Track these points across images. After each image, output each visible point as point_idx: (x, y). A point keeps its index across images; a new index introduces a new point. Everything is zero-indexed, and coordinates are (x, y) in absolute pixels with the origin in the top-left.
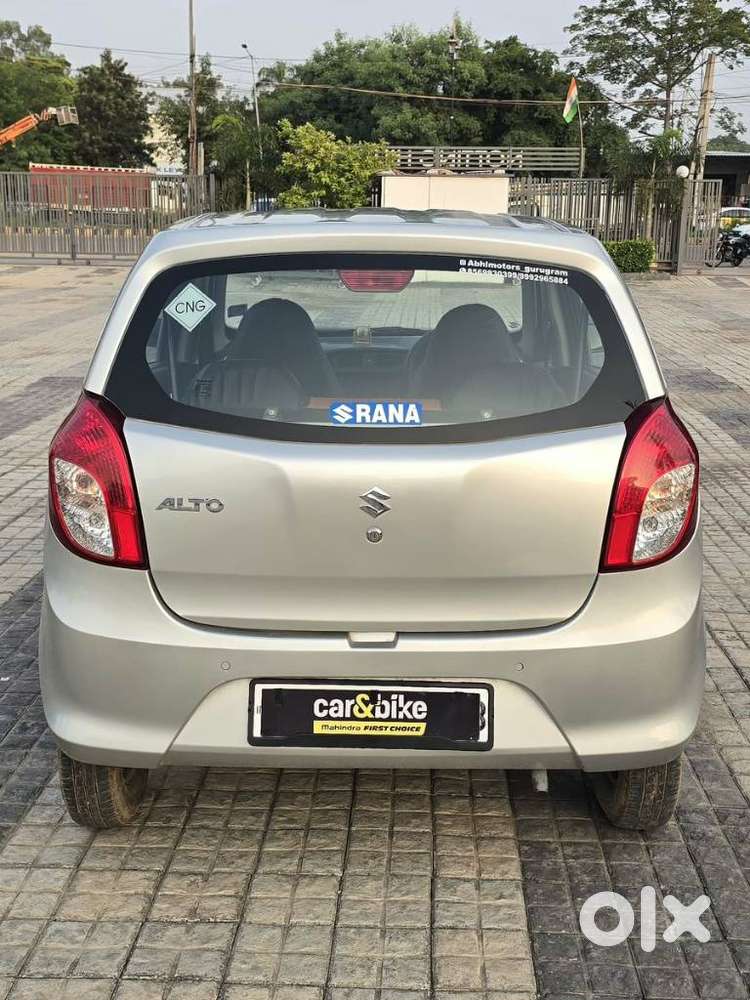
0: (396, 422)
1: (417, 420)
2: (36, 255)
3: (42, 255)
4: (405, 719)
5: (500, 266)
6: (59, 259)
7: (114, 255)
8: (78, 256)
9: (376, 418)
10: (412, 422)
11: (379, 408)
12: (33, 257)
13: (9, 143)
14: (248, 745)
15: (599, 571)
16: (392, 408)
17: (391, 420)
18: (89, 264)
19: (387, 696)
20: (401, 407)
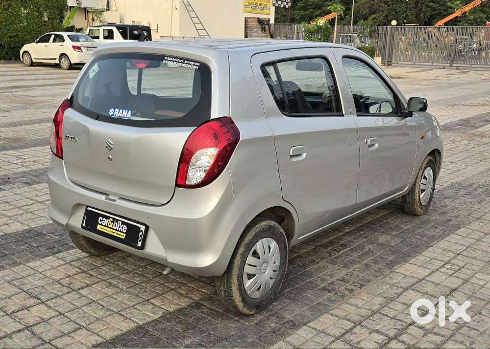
0: (124, 117)
1: (130, 117)
2: (434, 64)
3: (436, 64)
4: (120, 231)
5: (177, 60)
6: (444, 66)
7: (471, 65)
8: (453, 65)
9: (119, 115)
10: (128, 117)
11: (121, 110)
12: (432, 65)
13: (466, 12)
14: (81, 227)
15: (175, 187)
16: (124, 111)
17: (123, 116)
18: (458, 69)
19: (117, 220)
20: (127, 111)
